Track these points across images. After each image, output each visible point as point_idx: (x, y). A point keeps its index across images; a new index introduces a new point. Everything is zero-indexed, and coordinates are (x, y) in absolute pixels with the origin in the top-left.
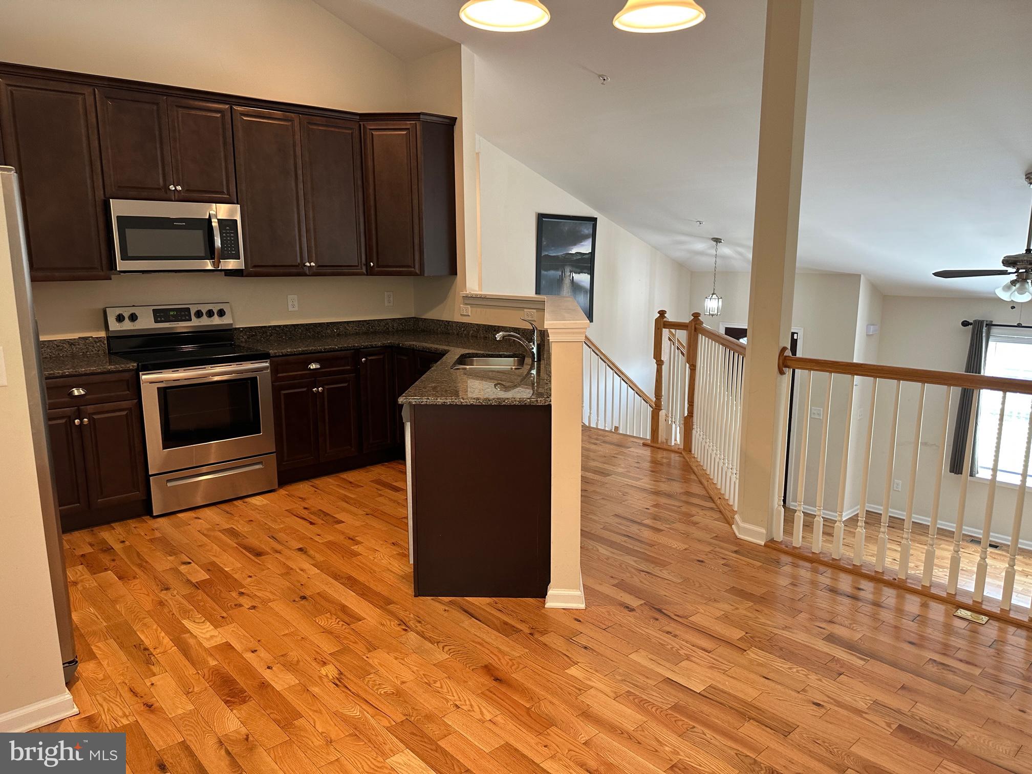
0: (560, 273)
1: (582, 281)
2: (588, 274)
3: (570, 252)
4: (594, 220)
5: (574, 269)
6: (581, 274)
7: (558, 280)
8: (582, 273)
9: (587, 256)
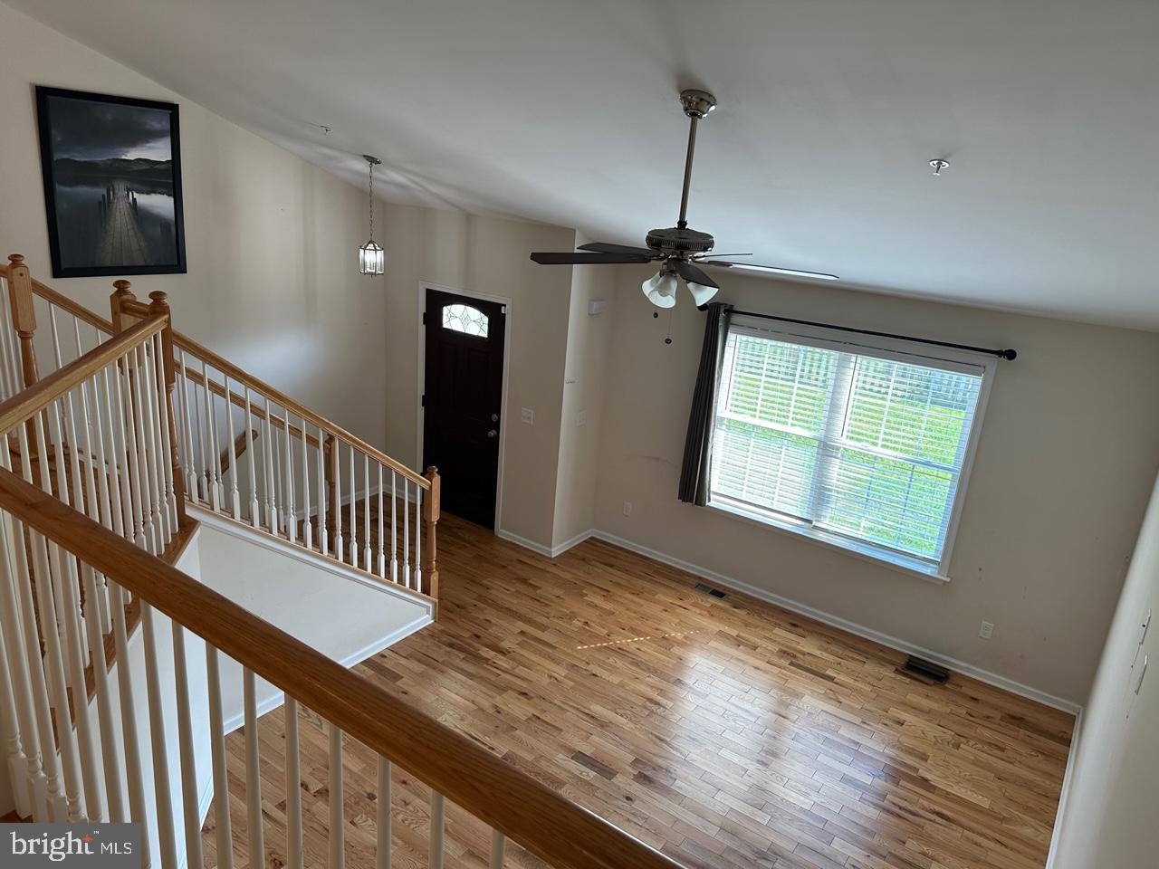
0: (105, 192)
1: (158, 207)
2: (169, 195)
3: (123, 157)
4: (172, 109)
5: (136, 186)
6: (153, 195)
7: (100, 203)
8: (155, 193)
9: (163, 167)
